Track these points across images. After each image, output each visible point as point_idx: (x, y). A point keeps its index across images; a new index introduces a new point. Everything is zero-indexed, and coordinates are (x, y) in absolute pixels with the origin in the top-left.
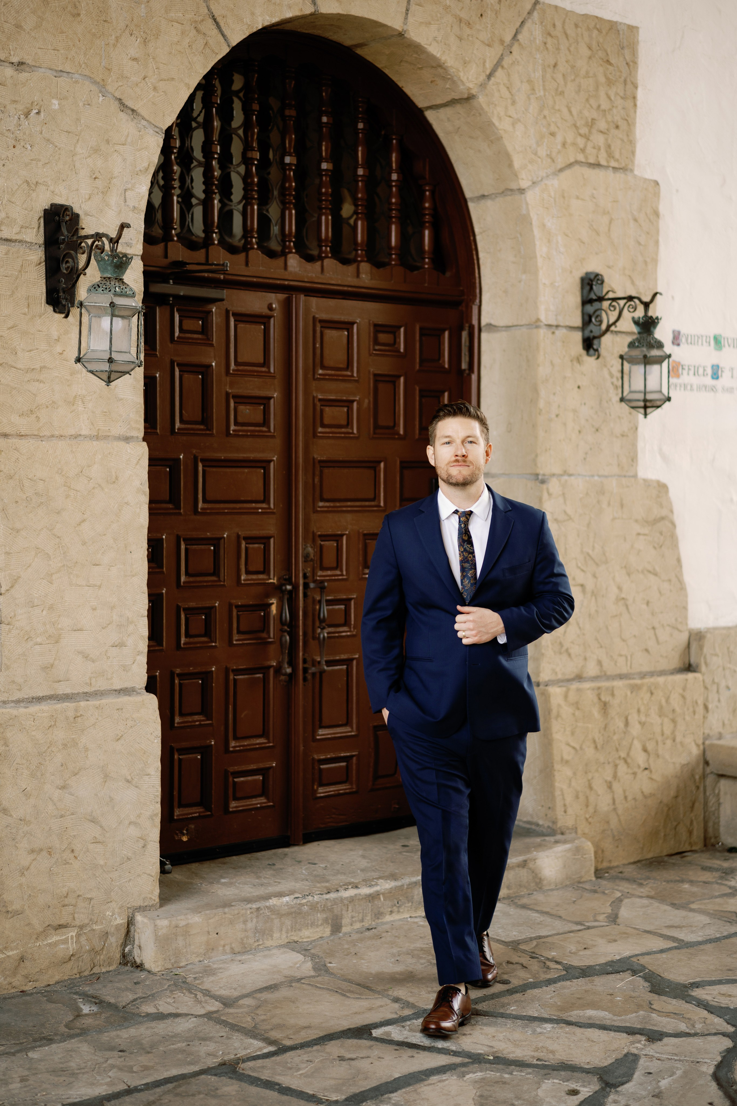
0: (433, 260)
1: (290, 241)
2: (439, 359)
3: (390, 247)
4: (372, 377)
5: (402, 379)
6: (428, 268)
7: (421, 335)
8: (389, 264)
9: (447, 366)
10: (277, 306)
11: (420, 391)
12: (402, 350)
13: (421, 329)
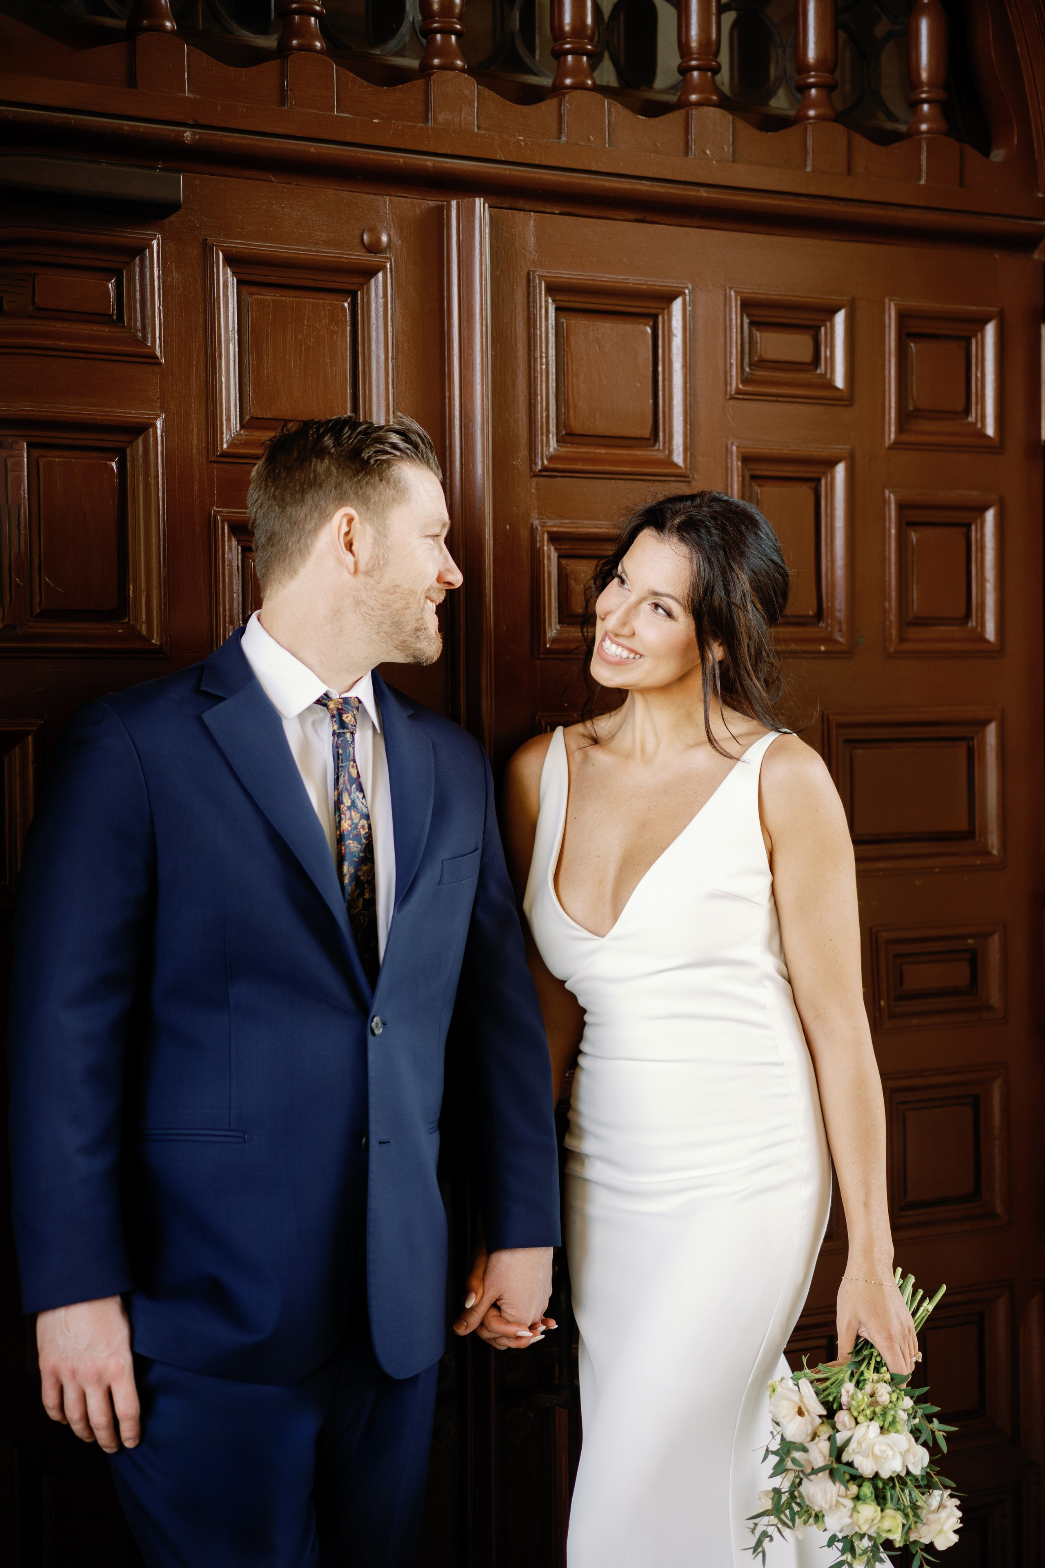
0: (943, 107)
1: (447, 31)
2: (967, 411)
3: (803, 67)
4: (736, 464)
5: (840, 471)
6: (929, 132)
7: (904, 337)
8: (800, 119)
9: (990, 431)
10: (395, 238)
11: (902, 507)
12: (839, 382)
13: (902, 316)
